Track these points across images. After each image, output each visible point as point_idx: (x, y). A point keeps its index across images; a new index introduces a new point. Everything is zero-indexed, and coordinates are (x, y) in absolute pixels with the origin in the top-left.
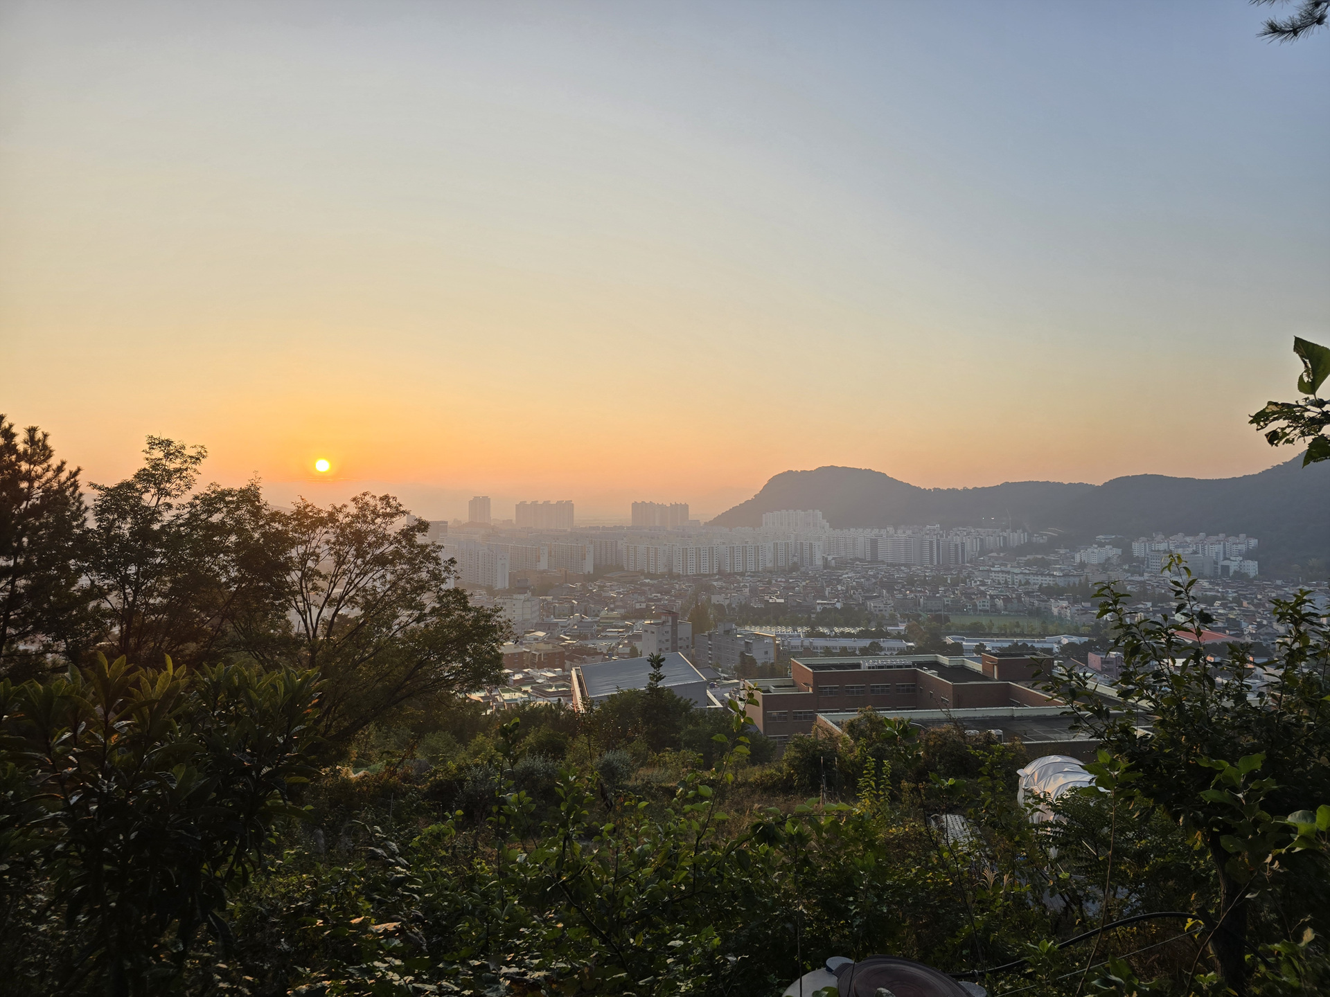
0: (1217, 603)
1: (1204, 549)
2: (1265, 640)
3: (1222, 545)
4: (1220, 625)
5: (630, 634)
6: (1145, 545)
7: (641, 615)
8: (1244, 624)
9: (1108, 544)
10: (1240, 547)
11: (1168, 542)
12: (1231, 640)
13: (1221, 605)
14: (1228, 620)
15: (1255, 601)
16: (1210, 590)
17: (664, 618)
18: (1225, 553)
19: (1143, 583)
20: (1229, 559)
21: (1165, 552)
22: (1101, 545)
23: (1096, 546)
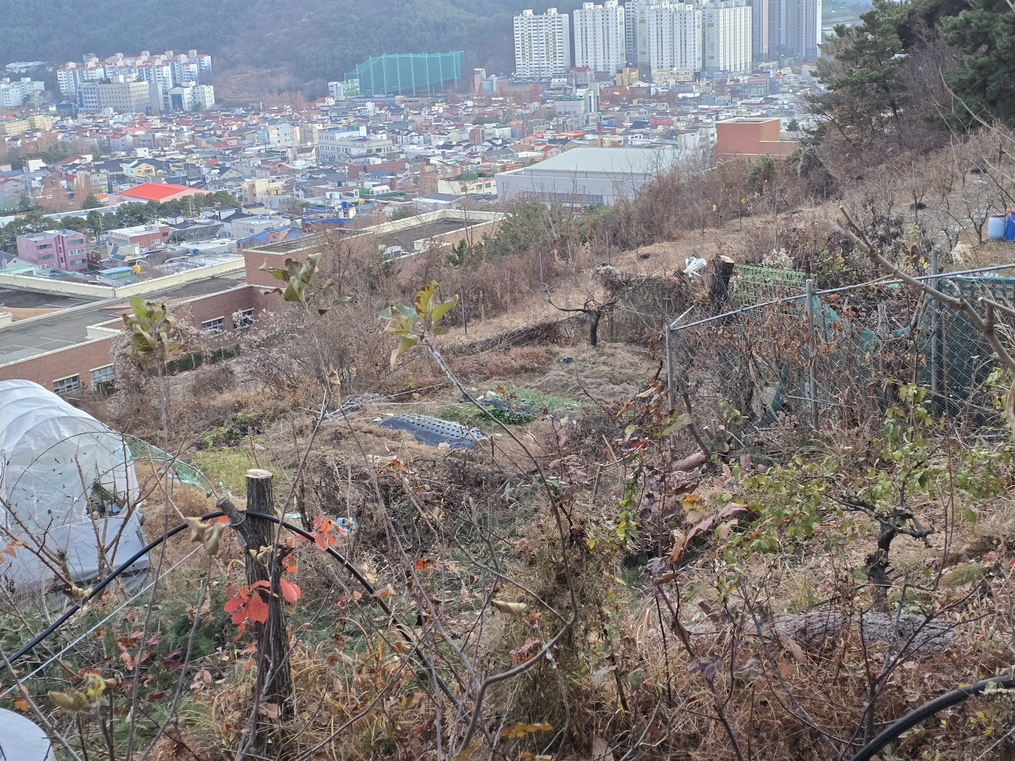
1: (148, 74)
2: (231, 187)
3: (170, 68)
6: (75, 74)
8: (205, 171)
9: (26, 75)
10: (191, 68)
11: (104, 67)
16: (162, 129)
18: (174, 78)
20: (180, 86)
21: (101, 81)
22: (16, 78)
23: (8, 80)
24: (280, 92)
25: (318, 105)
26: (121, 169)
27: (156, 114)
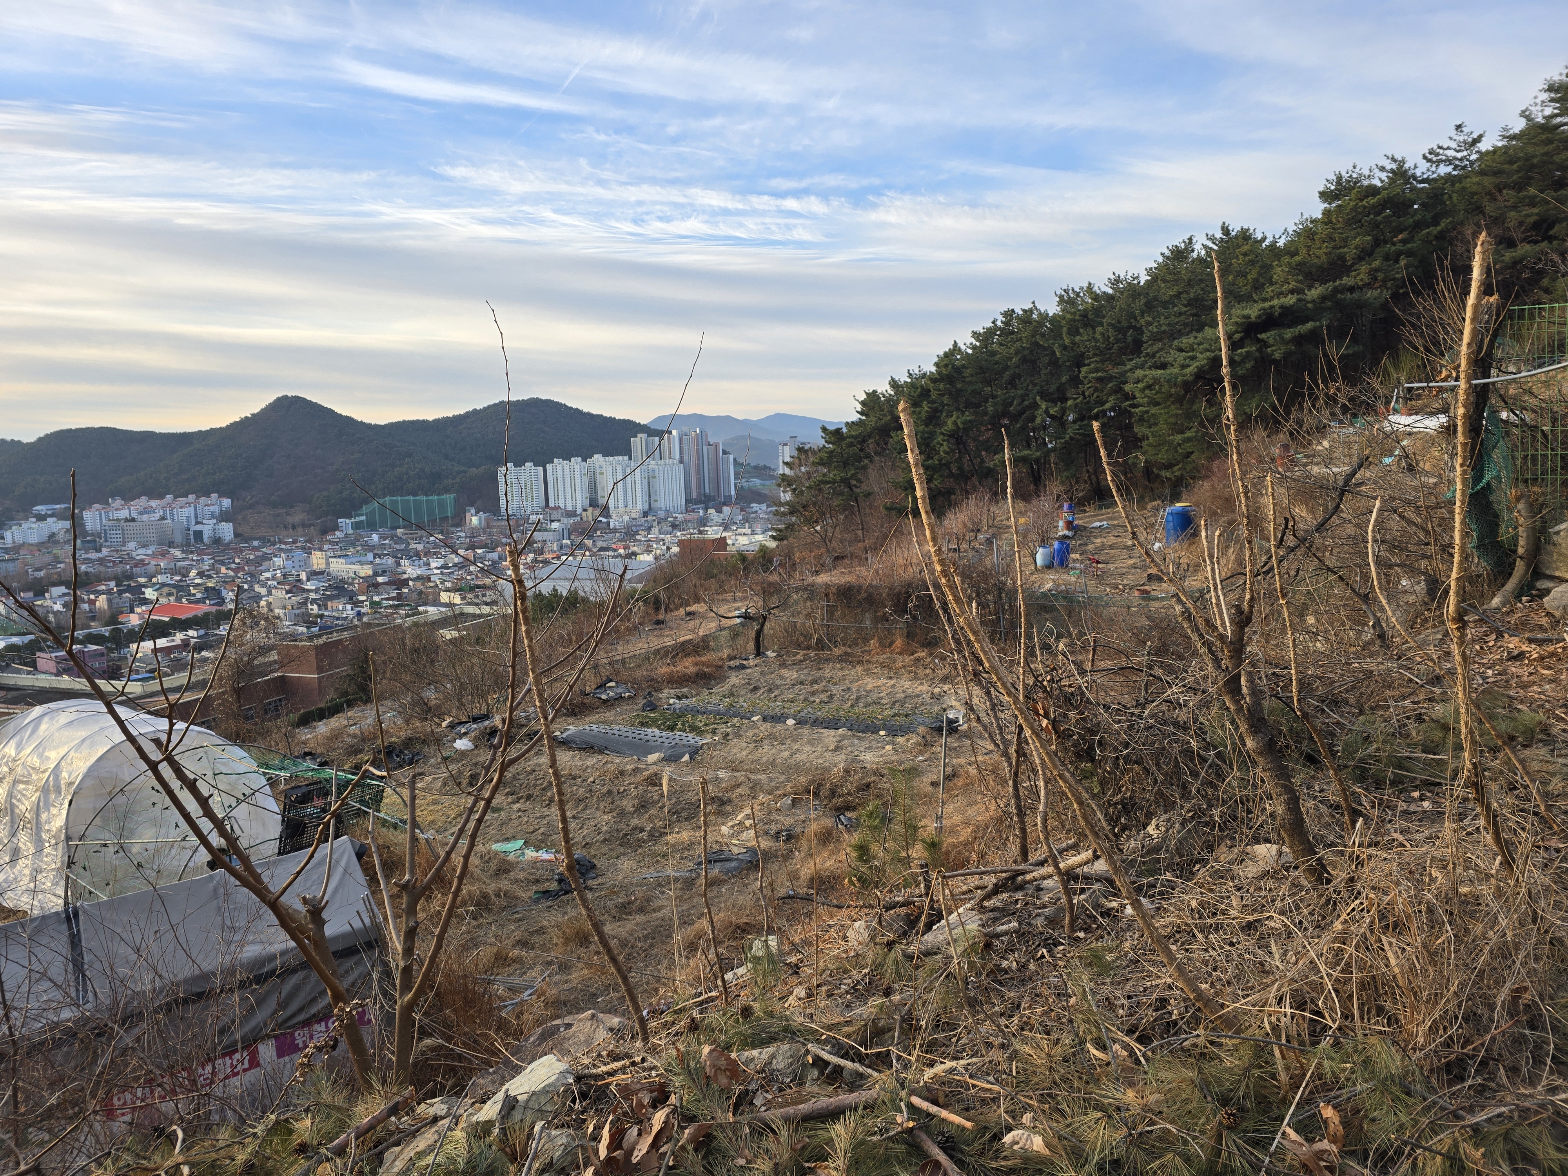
0: (193, 573)
1: (172, 514)
3: (192, 508)
4: (199, 596)
6: (100, 514)
8: (224, 593)
9: (52, 516)
10: (212, 508)
11: (129, 508)
12: (214, 609)
13: (198, 574)
14: (207, 589)
15: (233, 566)
16: (184, 559)
18: (196, 517)
19: (101, 561)
20: (201, 523)
21: (126, 520)
22: (41, 518)
23: (34, 520)
24: (294, 527)
25: (329, 537)
26: (144, 593)
27: (178, 547)
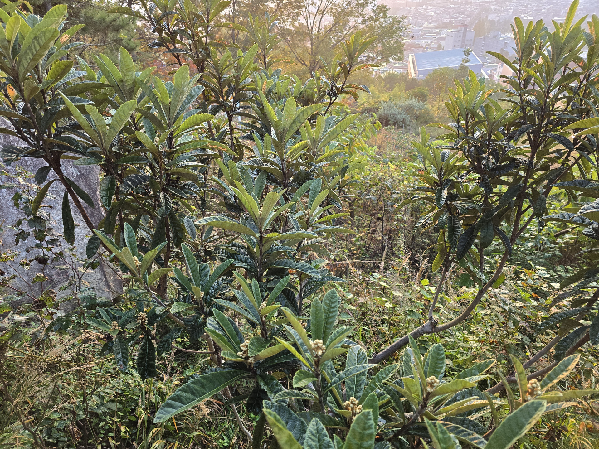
5: (439, 37)
7: (446, 26)
17: (459, 28)
